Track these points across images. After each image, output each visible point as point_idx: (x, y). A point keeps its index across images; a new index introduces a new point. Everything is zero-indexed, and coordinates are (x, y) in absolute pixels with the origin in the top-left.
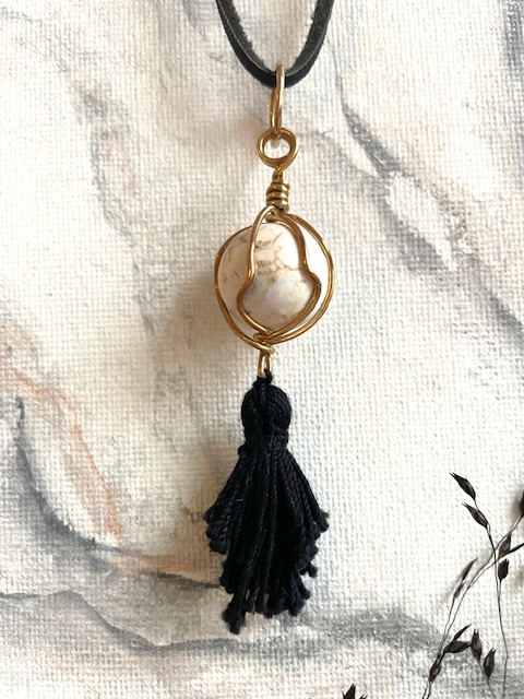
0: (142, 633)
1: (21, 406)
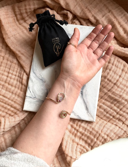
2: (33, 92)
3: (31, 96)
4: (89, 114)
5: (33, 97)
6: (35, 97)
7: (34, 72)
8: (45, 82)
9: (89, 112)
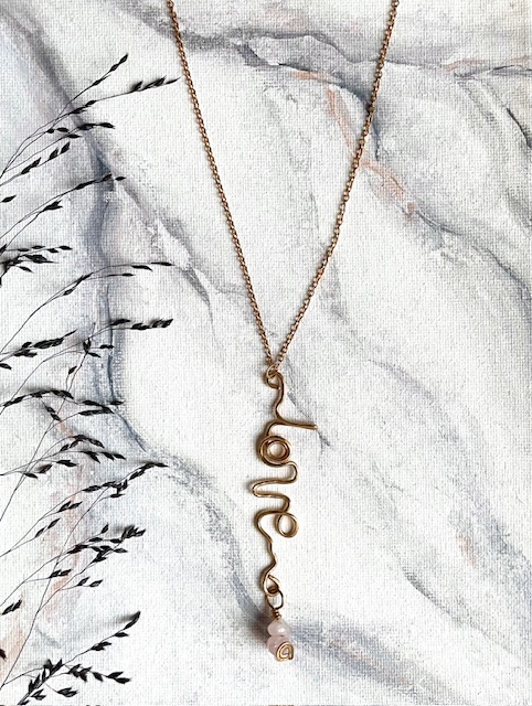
0: (318, 43)
1: (377, 157)
2: (490, 117)
3: (495, 80)
4: (25, 23)
5: (485, 75)
6: (466, 76)
7: (513, 277)
8: (409, 216)
9: (30, 36)
